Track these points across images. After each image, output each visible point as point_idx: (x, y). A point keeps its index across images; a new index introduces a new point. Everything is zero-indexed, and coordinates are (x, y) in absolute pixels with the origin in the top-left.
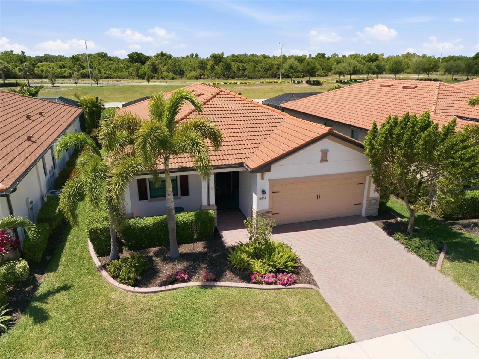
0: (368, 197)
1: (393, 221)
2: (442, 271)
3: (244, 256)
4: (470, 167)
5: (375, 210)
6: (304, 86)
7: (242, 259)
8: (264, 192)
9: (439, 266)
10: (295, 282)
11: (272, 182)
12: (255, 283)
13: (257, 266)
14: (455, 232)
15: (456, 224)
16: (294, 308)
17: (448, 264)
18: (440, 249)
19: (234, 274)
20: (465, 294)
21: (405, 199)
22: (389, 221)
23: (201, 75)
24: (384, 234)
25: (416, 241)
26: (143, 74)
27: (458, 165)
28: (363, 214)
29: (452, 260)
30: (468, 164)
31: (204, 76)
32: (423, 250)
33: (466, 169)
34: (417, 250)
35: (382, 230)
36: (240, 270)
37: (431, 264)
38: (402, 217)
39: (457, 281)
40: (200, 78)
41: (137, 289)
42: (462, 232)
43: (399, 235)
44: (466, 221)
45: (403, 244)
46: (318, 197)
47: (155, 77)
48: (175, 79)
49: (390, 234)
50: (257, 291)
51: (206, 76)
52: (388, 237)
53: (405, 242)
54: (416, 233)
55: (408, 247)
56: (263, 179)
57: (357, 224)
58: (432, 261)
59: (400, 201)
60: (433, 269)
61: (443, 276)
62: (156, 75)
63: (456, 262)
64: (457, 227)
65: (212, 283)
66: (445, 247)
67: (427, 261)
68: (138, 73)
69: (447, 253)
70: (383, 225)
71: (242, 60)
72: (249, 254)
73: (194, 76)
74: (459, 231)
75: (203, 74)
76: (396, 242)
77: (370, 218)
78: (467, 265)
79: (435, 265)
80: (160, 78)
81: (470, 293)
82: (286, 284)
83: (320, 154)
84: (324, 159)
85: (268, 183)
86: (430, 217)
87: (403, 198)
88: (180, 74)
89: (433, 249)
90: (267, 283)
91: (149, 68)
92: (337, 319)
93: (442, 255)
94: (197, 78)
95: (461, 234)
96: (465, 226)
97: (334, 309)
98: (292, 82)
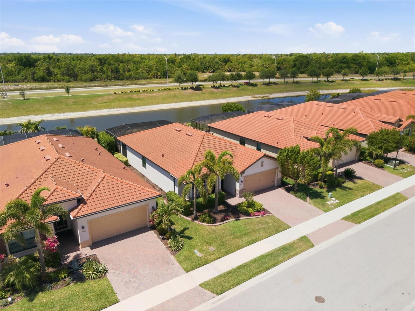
0: (277, 178)
1: (287, 187)
2: (309, 203)
3: (245, 207)
4: (315, 166)
5: (280, 184)
6: (190, 91)
7: (244, 209)
8: (242, 181)
9: (308, 202)
10: (265, 214)
11: (245, 177)
12: (253, 216)
13: (250, 210)
14: (310, 188)
15: (310, 185)
16: (269, 221)
17: (311, 201)
18: (307, 196)
19: (243, 214)
20: (318, 209)
21: (293, 178)
22: (286, 187)
23: (94, 78)
24: (286, 193)
25: (299, 194)
26: (40, 78)
27: (311, 165)
28: (276, 185)
29: (312, 199)
30: (314, 165)
31: (98, 78)
32: (302, 197)
33: (314, 167)
34: (300, 197)
35: (285, 191)
36: (244, 213)
37: (305, 201)
38: (290, 184)
39: (315, 206)
40: (94, 80)
41: (214, 224)
42: (313, 188)
43: (292, 192)
44: (313, 183)
45: (294, 195)
46: (260, 180)
47: (51, 80)
48: (71, 81)
49: (289, 192)
50: (254, 219)
51: (99, 79)
52: (288, 193)
53: (295, 194)
54: (298, 191)
55: (296, 196)
56: (241, 176)
57: (275, 189)
58: (306, 200)
59: (291, 179)
60: (306, 203)
61: (310, 205)
62: (52, 78)
63: (313, 199)
64: (310, 186)
65: (238, 219)
66: (308, 195)
67: (304, 200)
68: (34, 77)
69: (309, 197)
70: (285, 189)
71: (122, 61)
72: (246, 207)
73: (89, 78)
74: (311, 188)
75: (96, 77)
76: (292, 195)
77: (279, 187)
78: (317, 200)
79: (307, 201)
80: (56, 81)
81: (319, 209)
82: (263, 215)
83: (261, 163)
84: (262, 166)
85: (243, 177)
86: (300, 183)
87: (292, 178)
88: (74, 77)
89: (305, 196)
90: (256, 216)
91: (44, 72)
92: (283, 222)
93: (308, 198)
94: (91, 81)
95: (312, 189)
96: (313, 185)
97: (282, 220)
98: (181, 88)
